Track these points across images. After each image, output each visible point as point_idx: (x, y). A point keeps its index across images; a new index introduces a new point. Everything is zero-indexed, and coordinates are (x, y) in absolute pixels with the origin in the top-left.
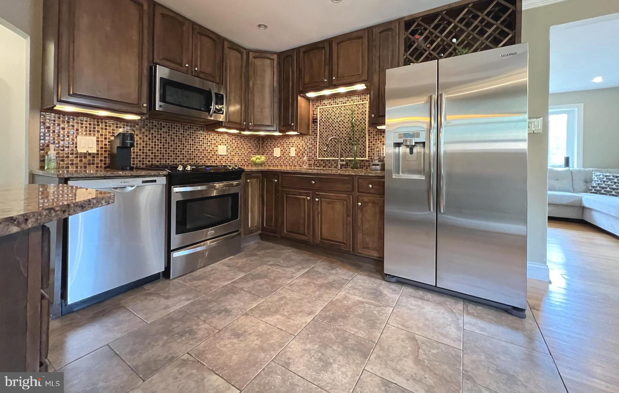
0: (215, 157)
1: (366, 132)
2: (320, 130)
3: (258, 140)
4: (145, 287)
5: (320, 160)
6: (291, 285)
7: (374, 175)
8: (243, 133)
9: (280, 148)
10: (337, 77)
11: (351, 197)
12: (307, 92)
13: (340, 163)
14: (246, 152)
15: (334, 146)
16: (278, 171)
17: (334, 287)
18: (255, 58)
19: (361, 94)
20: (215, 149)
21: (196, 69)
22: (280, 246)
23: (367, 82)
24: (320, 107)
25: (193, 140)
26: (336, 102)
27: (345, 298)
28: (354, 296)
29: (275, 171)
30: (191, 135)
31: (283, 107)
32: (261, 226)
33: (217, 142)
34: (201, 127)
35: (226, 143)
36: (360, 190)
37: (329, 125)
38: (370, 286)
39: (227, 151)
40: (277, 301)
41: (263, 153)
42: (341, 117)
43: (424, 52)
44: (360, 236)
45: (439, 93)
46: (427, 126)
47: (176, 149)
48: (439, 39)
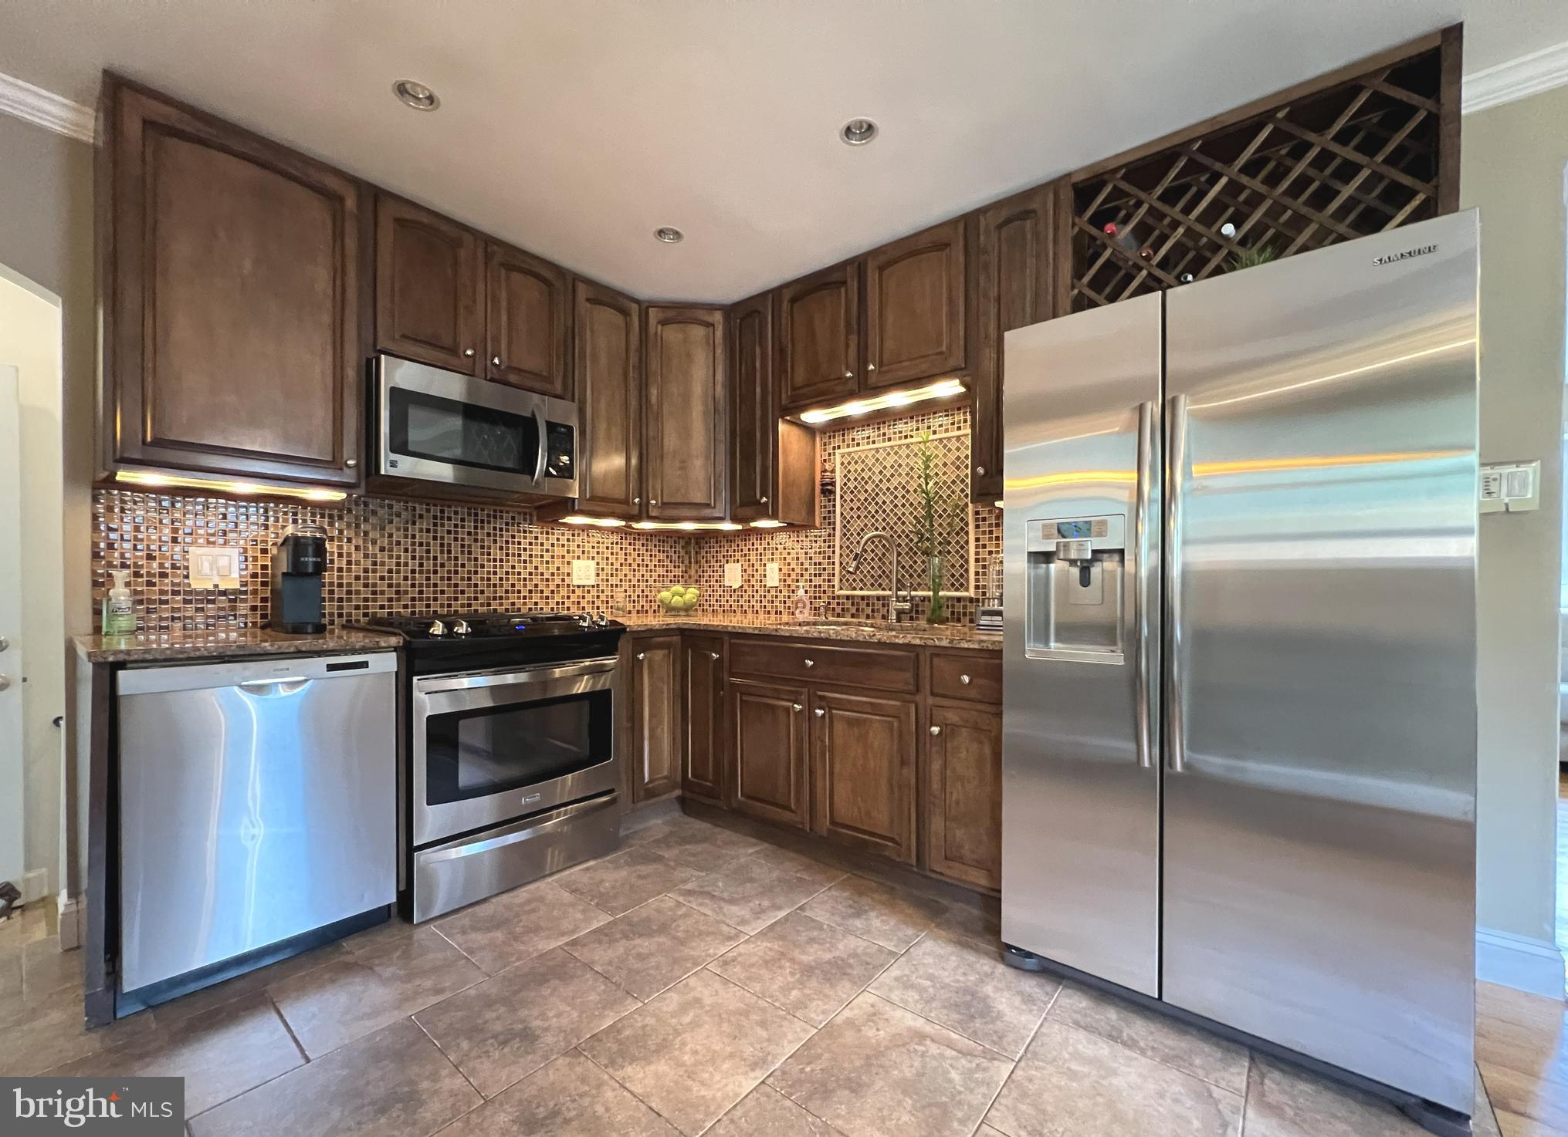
0: (563, 592)
1: (967, 517)
2: (842, 514)
3: (686, 543)
4: (344, 944)
5: (843, 596)
6: (726, 963)
7: (976, 646)
8: (636, 525)
9: (739, 564)
10: (881, 364)
11: (913, 707)
12: (805, 408)
13: (895, 605)
14: (651, 576)
15: (880, 559)
16: (720, 629)
17: (849, 974)
18: (664, 323)
19: (953, 410)
20: (565, 569)
21: (496, 361)
22: (726, 835)
23: (965, 372)
24: (842, 451)
25: (501, 548)
26: (884, 434)
27: (873, 1016)
28: (899, 1013)
29: (712, 629)
30: (495, 535)
31: (740, 454)
32: (679, 779)
33: (568, 552)
34: (525, 514)
35: (593, 553)
36: (936, 690)
37: (866, 500)
38: (958, 981)
39: (598, 575)
40: (674, 1015)
41: (700, 576)
42: (900, 475)
43: (1134, 272)
44: (937, 824)
45: (1168, 397)
46: (1131, 497)
47: (456, 572)
48: (1181, 230)
